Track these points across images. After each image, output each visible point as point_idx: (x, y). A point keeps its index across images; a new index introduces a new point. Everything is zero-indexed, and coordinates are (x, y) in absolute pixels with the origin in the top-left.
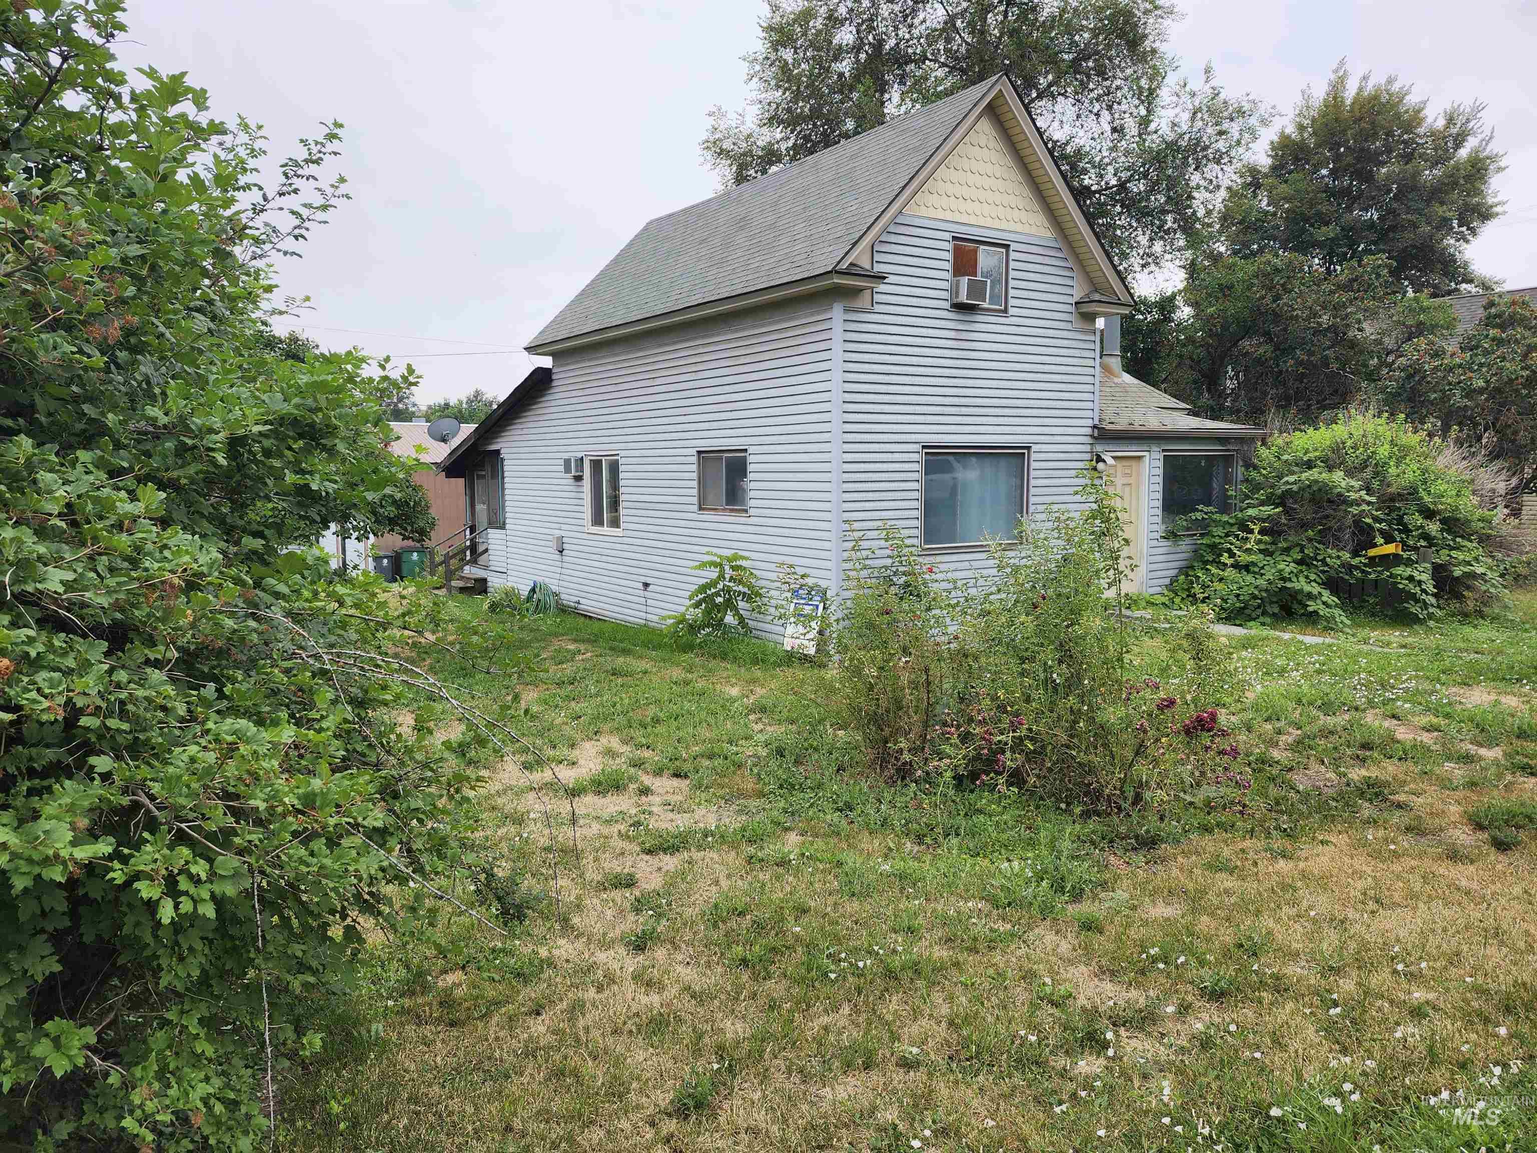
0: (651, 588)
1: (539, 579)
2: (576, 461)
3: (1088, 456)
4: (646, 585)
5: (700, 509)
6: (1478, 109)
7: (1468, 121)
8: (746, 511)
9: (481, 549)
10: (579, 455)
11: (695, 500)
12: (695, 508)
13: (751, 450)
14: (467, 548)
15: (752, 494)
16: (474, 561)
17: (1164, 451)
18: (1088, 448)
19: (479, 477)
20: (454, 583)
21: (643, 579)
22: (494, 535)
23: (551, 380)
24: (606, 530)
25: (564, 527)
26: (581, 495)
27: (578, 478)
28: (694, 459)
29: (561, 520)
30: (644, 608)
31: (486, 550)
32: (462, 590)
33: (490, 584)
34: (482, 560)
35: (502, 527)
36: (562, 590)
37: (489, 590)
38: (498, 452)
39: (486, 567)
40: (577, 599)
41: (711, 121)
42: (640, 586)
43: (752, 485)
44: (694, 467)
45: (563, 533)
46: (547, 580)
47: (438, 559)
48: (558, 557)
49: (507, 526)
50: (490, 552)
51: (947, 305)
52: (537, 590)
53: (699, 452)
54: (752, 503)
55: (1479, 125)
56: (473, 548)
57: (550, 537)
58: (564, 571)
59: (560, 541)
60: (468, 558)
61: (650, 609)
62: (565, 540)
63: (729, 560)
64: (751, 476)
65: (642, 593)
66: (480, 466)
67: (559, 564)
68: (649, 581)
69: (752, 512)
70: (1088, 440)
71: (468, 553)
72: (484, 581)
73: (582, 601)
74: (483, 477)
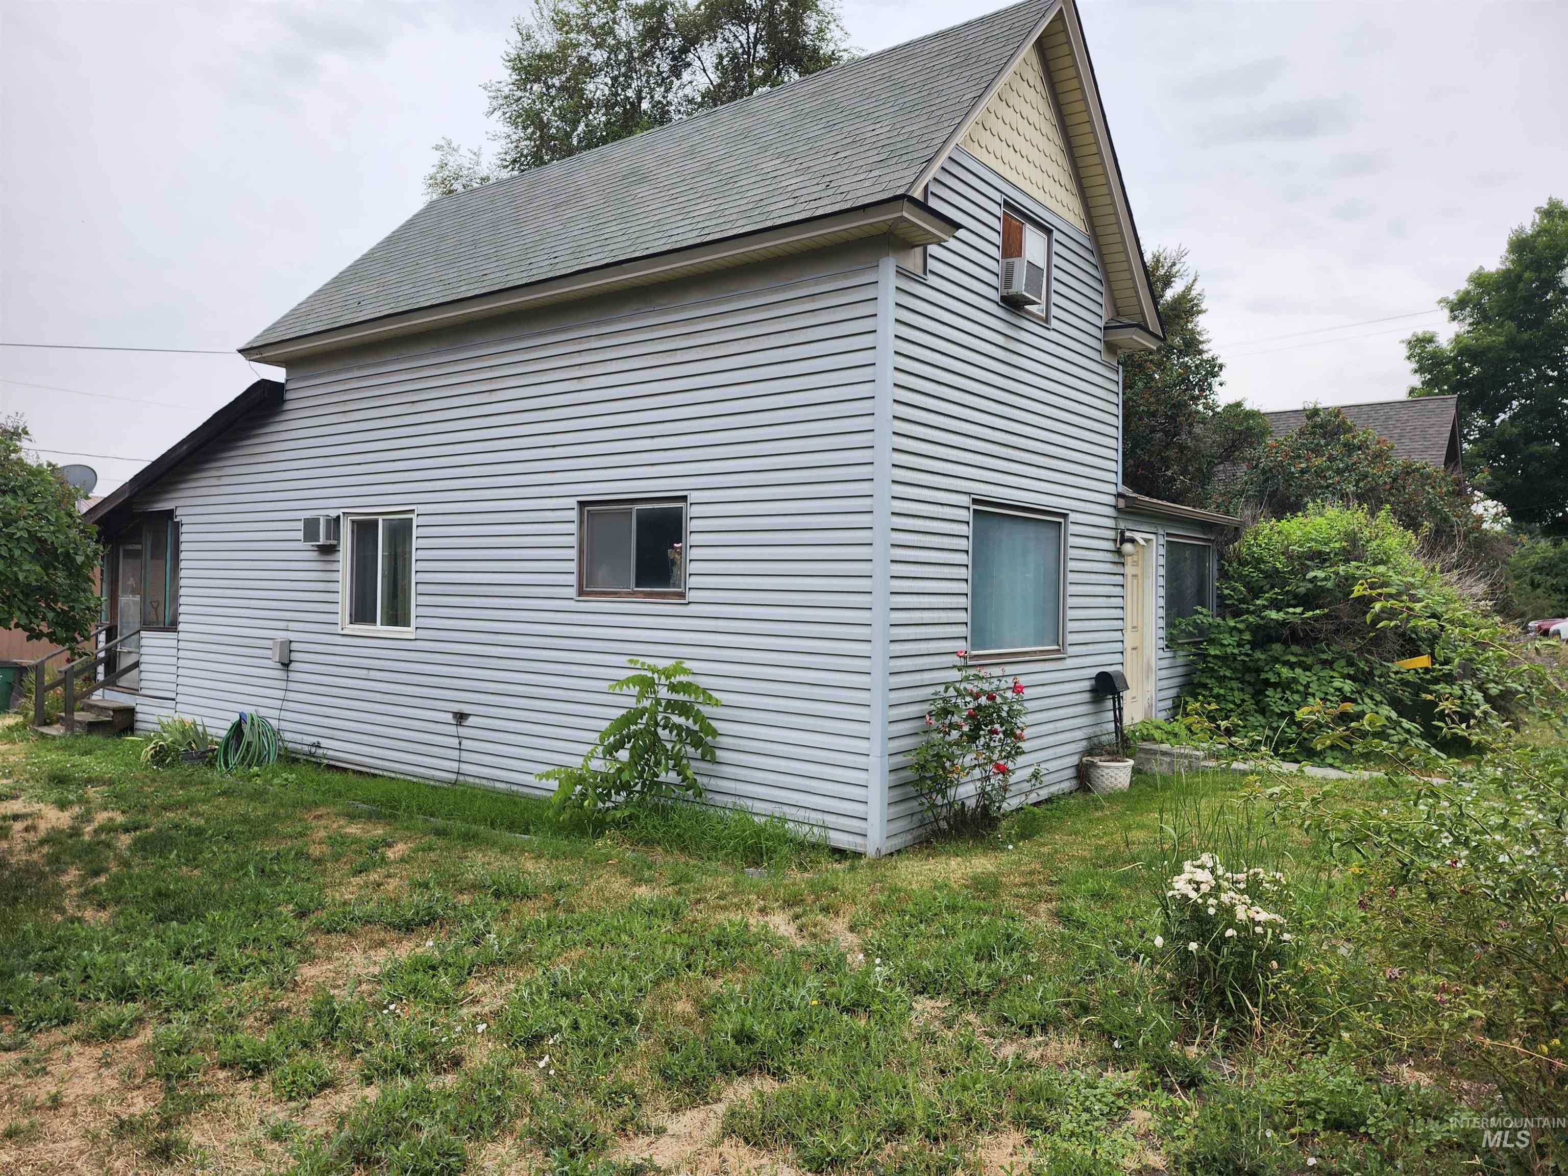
0: (471, 721)
1: (248, 710)
2: (328, 522)
3: (1111, 534)
4: (461, 717)
5: (581, 592)
6: (1182, 254)
7: (1174, 264)
8: (682, 595)
9: (125, 662)
10: (333, 514)
11: (573, 579)
12: (572, 592)
13: (693, 497)
14: (101, 661)
15: (693, 567)
16: (111, 682)
17: (1168, 535)
18: (1110, 523)
19: (129, 554)
20: (79, 716)
21: (457, 707)
22: (151, 640)
23: (283, 401)
24: (379, 629)
25: (293, 626)
26: (333, 576)
27: (328, 550)
28: (574, 515)
29: (288, 615)
30: (455, 754)
31: (136, 665)
32: (92, 727)
33: (139, 717)
34: (125, 681)
35: (172, 626)
36: (284, 725)
37: (138, 725)
38: (170, 513)
39: (134, 691)
40: (315, 740)
41: (436, 158)
42: (449, 718)
43: (694, 553)
44: (573, 528)
45: (292, 636)
46: (263, 712)
47: (47, 680)
48: (281, 674)
49: (181, 627)
50: (142, 667)
51: (995, 296)
52: (246, 728)
53: (582, 504)
54: (693, 582)
55: (1184, 268)
56: (111, 661)
57: (269, 643)
58: (291, 695)
59: (287, 647)
60: (101, 677)
61: (465, 756)
62: (294, 646)
63: (668, 675)
64: (694, 539)
65: (452, 730)
66: (134, 535)
67: (283, 685)
68: (465, 709)
69: (692, 596)
70: (1110, 512)
71: (101, 669)
72: (129, 713)
73: (324, 742)
74: (137, 554)
